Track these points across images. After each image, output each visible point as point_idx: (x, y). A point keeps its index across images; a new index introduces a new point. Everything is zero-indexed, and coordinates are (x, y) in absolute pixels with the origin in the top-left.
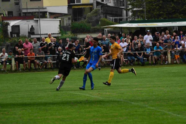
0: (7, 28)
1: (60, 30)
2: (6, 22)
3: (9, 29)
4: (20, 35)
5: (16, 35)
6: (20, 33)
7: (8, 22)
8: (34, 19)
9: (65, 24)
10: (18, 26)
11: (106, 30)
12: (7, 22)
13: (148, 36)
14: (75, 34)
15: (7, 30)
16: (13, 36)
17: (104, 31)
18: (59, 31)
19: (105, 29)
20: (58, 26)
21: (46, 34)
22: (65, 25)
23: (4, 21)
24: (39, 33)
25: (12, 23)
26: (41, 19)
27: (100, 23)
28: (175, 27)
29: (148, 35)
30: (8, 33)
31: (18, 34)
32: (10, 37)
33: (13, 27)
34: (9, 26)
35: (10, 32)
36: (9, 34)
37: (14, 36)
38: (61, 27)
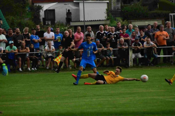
0: (39, 12)
1: (108, 15)
2: (37, 5)
3: (42, 14)
4: (56, 22)
5: (50, 23)
6: (55, 20)
7: (40, 5)
8: (74, 1)
9: (112, 7)
10: (53, 11)
11: (171, 15)
12: (39, 6)
14: (129, 21)
15: (39, 15)
16: (47, 24)
17: (169, 17)
18: (107, 17)
20: (105, 11)
21: (90, 21)
22: (113, 9)
23: (35, 5)
24: (83, 20)
25: (46, 6)
26: (85, 1)
27: (158, 6)
30: (40, 20)
31: (53, 20)
32: (42, 24)
33: (47, 11)
34: (41, 11)
35: (43, 18)
36: (42, 20)
37: (48, 23)
38: (109, 11)
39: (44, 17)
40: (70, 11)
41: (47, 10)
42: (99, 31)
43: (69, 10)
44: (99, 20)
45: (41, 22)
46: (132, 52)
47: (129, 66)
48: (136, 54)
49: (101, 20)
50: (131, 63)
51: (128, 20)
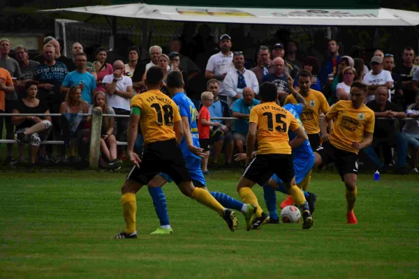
13: (226, 58)
17: (53, 28)
19: (57, 20)
28: (329, 28)
29: (225, 52)
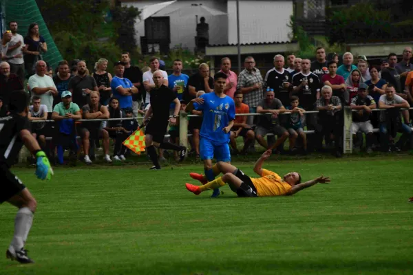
0: (132, 23)
1: (295, 31)
2: (129, 6)
3: (139, 27)
4: (171, 46)
5: (157, 49)
6: (170, 42)
7: (135, 5)
9: (305, 12)
10: (166, 20)
12: (132, 7)
14: (345, 44)
15: (131, 31)
16: (150, 50)
18: (292, 36)
20: (288, 21)
22: (306, 16)
23: (123, 5)
24: (235, 43)
25: (149, 9)
30: (134, 40)
32: (140, 52)
33: (150, 21)
34: (137, 20)
35: (141, 38)
36: (138, 42)
37: (153, 50)
38: (297, 22)
39: (143, 35)
40: (206, 22)
41: (150, 18)
42: (274, 69)
43: (203, 19)
44: (274, 43)
45: (136, 46)
46: (350, 118)
47: (345, 152)
48: (361, 124)
49: (278, 43)
50: (347, 146)
51: (341, 43)
